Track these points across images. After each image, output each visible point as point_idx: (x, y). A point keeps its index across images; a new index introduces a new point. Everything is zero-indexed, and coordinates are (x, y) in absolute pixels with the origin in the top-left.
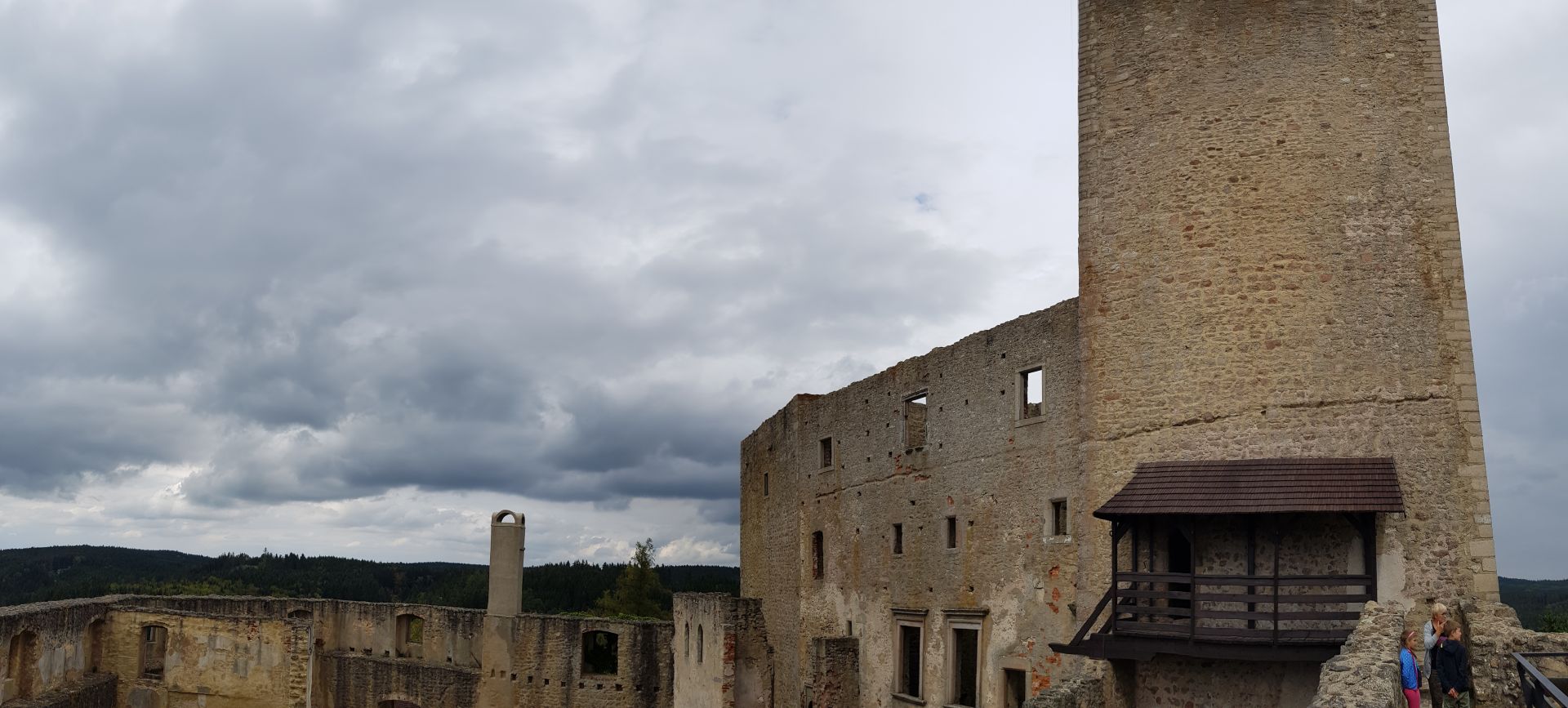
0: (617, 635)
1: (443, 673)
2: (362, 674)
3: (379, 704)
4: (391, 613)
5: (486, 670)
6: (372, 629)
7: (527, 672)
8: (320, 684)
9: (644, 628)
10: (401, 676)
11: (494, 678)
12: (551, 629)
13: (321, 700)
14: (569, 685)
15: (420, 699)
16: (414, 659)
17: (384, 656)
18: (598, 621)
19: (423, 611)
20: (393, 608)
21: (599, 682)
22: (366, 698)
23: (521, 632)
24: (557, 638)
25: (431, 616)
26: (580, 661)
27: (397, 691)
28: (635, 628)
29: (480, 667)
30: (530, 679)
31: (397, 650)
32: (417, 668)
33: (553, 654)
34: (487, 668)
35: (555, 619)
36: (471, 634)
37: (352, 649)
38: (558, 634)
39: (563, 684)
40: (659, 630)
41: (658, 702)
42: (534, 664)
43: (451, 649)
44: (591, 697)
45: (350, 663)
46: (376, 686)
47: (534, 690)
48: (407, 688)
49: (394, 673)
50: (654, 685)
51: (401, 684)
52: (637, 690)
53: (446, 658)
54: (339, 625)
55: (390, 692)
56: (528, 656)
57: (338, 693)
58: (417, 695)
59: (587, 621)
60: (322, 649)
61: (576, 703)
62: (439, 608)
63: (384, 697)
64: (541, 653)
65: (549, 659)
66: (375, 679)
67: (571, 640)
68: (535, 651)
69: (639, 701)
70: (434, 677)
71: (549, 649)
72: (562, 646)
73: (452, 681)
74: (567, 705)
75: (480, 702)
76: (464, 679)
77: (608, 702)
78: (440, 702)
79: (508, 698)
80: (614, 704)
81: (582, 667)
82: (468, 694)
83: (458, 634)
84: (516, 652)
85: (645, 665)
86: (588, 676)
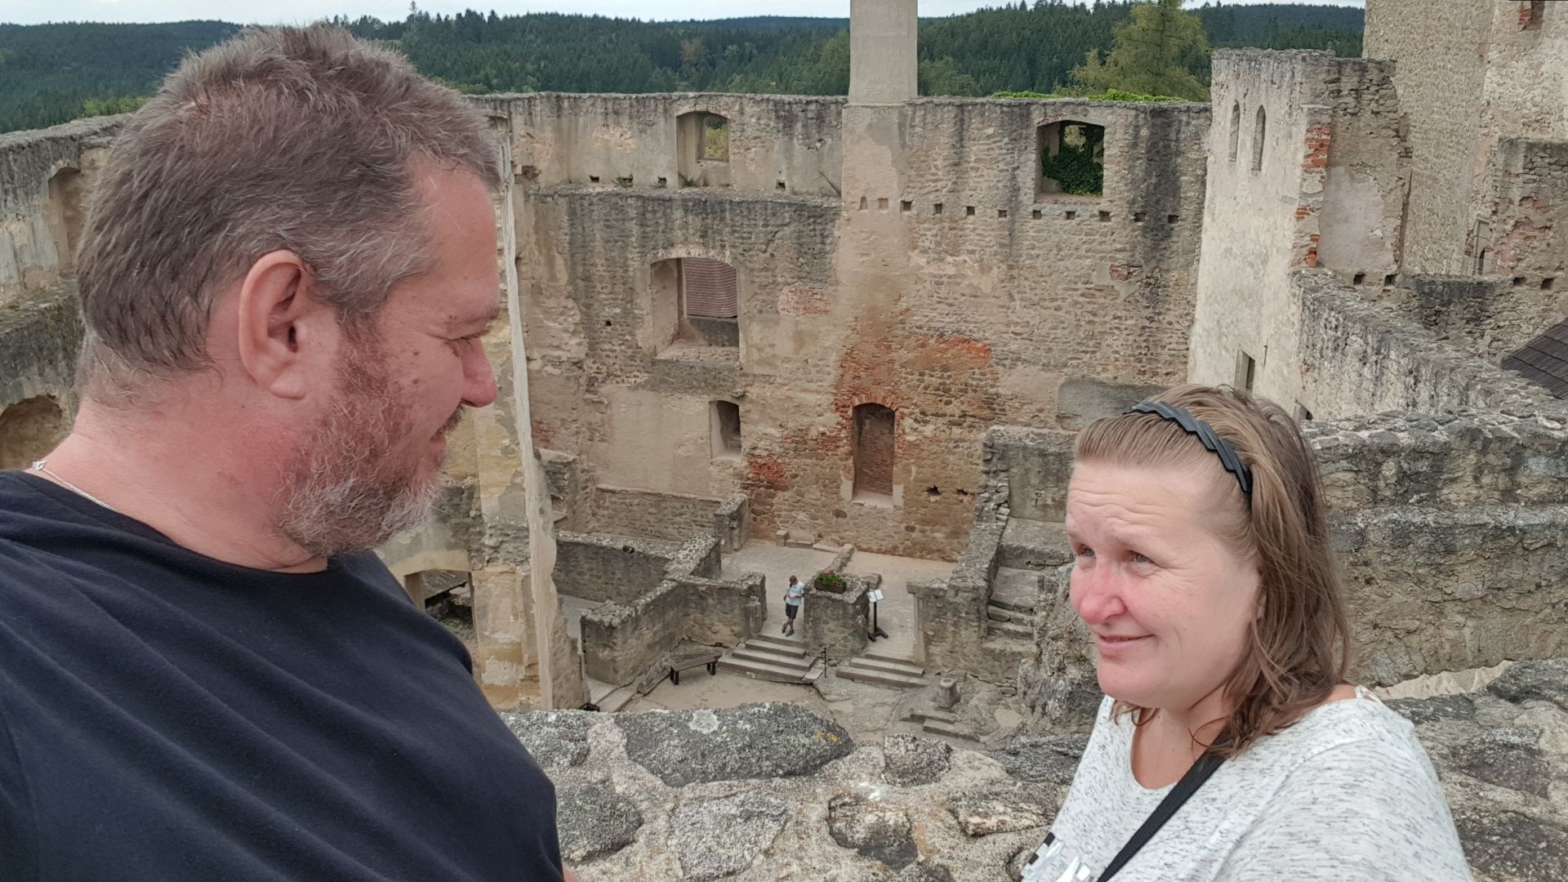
0: (1102, 128)
1: (772, 209)
2: (617, 220)
3: (653, 265)
4: (666, 111)
5: (850, 199)
6: (630, 141)
7: (931, 197)
8: (537, 243)
9: (1153, 117)
10: (690, 218)
11: (865, 211)
12: (976, 122)
13: (542, 271)
14: (1013, 215)
15: (728, 253)
16: (715, 189)
17: (656, 187)
18: (1067, 104)
19: (724, 104)
20: (668, 103)
21: (1069, 208)
22: (626, 259)
23: (918, 130)
24: (989, 137)
25: (742, 112)
26: (1033, 175)
27: (686, 242)
28: (1137, 116)
29: (839, 193)
30: (939, 207)
31: (680, 175)
32: (721, 203)
33: (980, 165)
34: (851, 195)
35: (983, 104)
36: (820, 140)
37: (595, 179)
38: (990, 131)
39: (1002, 213)
40: (1184, 118)
41: (1175, 239)
42: (946, 183)
43: (783, 167)
44: (1055, 232)
45: (591, 204)
46: (644, 236)
47: (947, 225)
48: (702, 237)
49: (678, 214)
50: (1170, 213)
51: (691, 231)
52: (1137, 220)
53: (775, 184)
54: (566, 139)
55: (672, 245)
56: (933, 170)
57: (572, 256)
58: (723, 247)
59: (1045, 104)
60: (536, 182)
61: (1027, 243)
62: (758, 97)
63: (661, 254)
64: (957, 164)
65: (973, 174)
66: (642, 225)
67: (1015, 139)
68: (946, 163)
69: (1139, 238)
70: (752, 216)
71: (973, 159)
72: (998, 152)
73: (787, 221)
74: (1010, 246)
75: (841, 250)
76: (809, 217)
77: (1085, 239)
78: (767, 255)
79: (896, 241)
80: (1095, 244)
81: (1037, 185)
82: (818, 239)
83: (795, 141)
84: (910, 165)
85: (1154, 180)
86: (1050, 198)
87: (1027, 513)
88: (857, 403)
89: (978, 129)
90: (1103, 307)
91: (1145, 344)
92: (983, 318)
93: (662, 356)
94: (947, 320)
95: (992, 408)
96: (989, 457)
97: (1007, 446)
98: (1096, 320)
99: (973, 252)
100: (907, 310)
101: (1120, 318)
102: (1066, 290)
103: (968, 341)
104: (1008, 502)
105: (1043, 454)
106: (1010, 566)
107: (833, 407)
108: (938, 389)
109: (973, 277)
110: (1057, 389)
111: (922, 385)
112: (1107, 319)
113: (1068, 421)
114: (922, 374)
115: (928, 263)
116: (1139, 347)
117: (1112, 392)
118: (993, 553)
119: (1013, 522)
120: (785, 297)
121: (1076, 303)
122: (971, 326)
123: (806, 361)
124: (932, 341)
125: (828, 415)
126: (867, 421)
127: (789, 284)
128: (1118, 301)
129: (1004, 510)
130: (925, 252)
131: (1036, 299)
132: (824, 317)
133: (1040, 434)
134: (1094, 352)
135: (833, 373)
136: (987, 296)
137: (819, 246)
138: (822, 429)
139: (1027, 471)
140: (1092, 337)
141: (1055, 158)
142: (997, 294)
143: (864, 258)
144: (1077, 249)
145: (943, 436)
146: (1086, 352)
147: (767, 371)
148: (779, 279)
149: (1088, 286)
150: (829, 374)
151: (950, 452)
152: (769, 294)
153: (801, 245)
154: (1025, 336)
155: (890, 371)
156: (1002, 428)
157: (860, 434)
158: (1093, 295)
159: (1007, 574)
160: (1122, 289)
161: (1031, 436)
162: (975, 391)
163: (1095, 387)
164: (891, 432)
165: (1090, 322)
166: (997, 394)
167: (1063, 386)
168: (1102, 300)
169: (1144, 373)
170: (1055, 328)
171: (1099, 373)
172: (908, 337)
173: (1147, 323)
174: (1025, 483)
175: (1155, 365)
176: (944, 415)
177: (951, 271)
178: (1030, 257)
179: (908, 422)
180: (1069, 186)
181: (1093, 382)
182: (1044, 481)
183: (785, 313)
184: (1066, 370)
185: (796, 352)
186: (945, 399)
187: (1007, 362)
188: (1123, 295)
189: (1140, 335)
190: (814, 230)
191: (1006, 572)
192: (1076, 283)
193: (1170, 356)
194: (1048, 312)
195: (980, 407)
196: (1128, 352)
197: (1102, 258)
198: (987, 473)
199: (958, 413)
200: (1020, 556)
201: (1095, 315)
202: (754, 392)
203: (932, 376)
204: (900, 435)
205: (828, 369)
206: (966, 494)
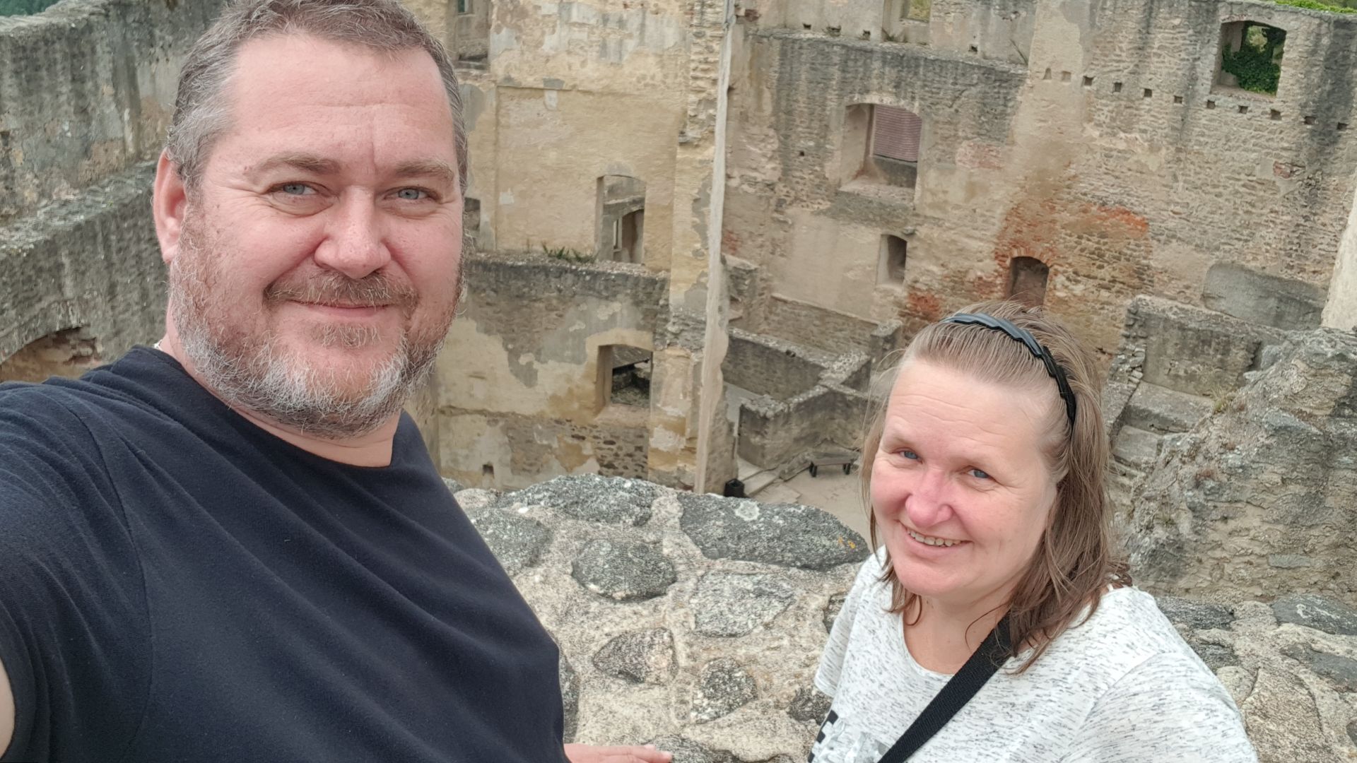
0: (1284, 33)
1: (962, 69)
2: (821, 64)
3: (849, 107)
5: (1035, 69)
7: (1113, 75)
8: (750, 77)
9: (1336, 27)
10: (887, 69)
11: (1048, 81)
12: (1164, 12)
13: (750, 101)
14: (1187, 102)
15: (917, 104)
16: (913, 47)
17: (860, 39)
18: (1253, 5)
21: (1242, 103)
22: (826, 99)
23: (1108, 13)
24: (1174, 27)
26: (1213, 67)
27: (880, 90)
28: (1320, 25)
29: (1026, 62)
30: (1118, 86)
31: (883, 31)
32: (917, 59)
33: (1163, 53)
34: (1037, 64)
36: (1015, 13)
37: (807, 27)
38: (1177, 22)
39: (1178, 99)
41: (1341, 146)
42: (1128, 64)
43: (978, 33)
44: (1226, 123)
45: (801, 48)
46: (844, 81)
47: (1123, 103)
48: (895, 87)
49: (877, 65)
50: (1339, 120)
51: (886, 81)
52: (1306, 123)
53: (968, 47)
55: (868, 92)
56: (1118, 52)
57: (779, 91)
58: (913, 98)
59: (1231, 3)
60: (756, 24)
61: (1197, 129)
63: (857, 98)
64: (1142, 48)
65: (1155, 59)
66: (843, 71)
67: (1199, 32)
68: (1131, 46)
69: (1306, 140)
70: (943, 74)
71: (1156, 45)
72: (1182, 42)
73: (975, 81)
74: (1181, 131)
75: (1021, 114)
76: (995, 81)
77: (1254, 133)
78: (952, 110)
79: (1073, 112)
80: (1263, 139)
81: (1214, 77)
82: (1001, 102)
83: (992, 11)
84: (1096, 44)
85: (1328, 88)
86: (1225, 91)
87: (1159, 380)
88: (1016, 254)
89: (1166, 19)
90: (1262, 200)
91: (1296, 241)
92: (1146, 194)
93: (846, 188)
94: (1111, 191)
95: (1141, 278)
96: (1131, 323)
97: (1149, 315)
98: (1254, 210)
99: (1145, 131)
100: (1075, 176)
101: (1277, 212)
102: (1229, 178)
103: (1128, 213)
104: (1142, 367)
105: (1182, 328)
106: (1135, 426)
107: (993, 255)
108: (1093, 253)
109: (1141, 153)
110: (1206, 270)
111: (1079, 247)
112: (1265, 211)
113: (1212, 301)
114: (1080, 237)
115: (1101, 136)
116: (1291, 243)
117: (1258, 281)
118: (1120, 411)
119: (1144, 386)
120: (964, 150)
121: (1237, 192)
122: (1133, 200)
123: (974, 211)
124: (1094, 208)
125: (988, 261)
126: (1023, 273)
127: (967, 138)
128: (1278, 197)
129: (1137, 374)
130: (1099, 125)
131: (1199, 183)
132: (997, 172)
133: (1182, 309)
134: (1246, 241)
135: (997, 225)
136: (1152, 174)
137: (1001, 108)
138: (979, 274)
139: (1165, 341)
140: (1248, 226)
141: (1235, 54)
142: (1162, 173)
143: (1042, 124)
144: (1244, 142)
145: (1091, 297)
146: (1239, 240)
147: (938, 214)
148: (960, 134)
149: (1250, 178)
150: (994, 224)
151: (1095, 312)
152: (949, 145)
153: (985, 105)
154: (1183, 216)
155: (1051, 229)
156: (1148, 298)
157: (1014, 283)
158: (1254, 188)
159: (1129, 432)
160: (1283, 185)
161: (1175, 309)
162: (1128, 260)
163: (1243, 274)
164: (1044, 286)
165: (1247, 212)
166: (1149, 267)
167: (1212, 268)
168: (1262, 193)
169: (1292, 267)
170: (1212, 213)
171: (1249, 261)
172: (1072, 202)
173: (1302, 221)
174: (1161, 352)
175: (1303, 261)
176: (1095, 278)
177: (1122, 146)
178: (1199, 143)
179: (1060, 279)
180: (1245, 82)
181: (1242, 268)
182: (1179, 353)
183: (960, 164)
184: (1217, 253)
185: (967, 200)
186: (1098, 263)
187: (1163, 238)
188: (1283, 192)
189: (1294, 232)
190: (999, 93)
191: (1130, 430)
192: (1239, 174)
193: (1320, 255)
194: (1208, 197)
195: (1130, 275)
196: (1279, 246)
197: (1268, 154)
198: (1127, 337)
199: (1108, 278)
200: (1146, 418)
201: (1253, 206)
202: (922, 231)
203: (1089, 240)
204: (1051, 290)
205: (993, 220)
206: (1104, 353)
